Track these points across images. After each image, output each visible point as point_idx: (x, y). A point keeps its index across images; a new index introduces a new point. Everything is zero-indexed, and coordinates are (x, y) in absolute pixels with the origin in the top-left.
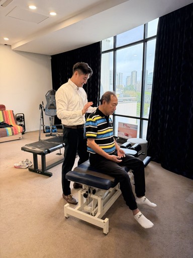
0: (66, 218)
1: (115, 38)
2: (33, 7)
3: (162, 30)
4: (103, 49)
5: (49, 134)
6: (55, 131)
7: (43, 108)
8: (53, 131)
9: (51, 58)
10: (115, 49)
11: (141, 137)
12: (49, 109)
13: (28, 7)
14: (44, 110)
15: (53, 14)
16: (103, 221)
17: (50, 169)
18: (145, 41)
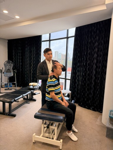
0: (34, 143)
1: (50, 34)
2: (5, 12)
3: (77, 34)
4: (43, 39)
5: (7, 88)
6: (11, 87)
7: (2, 72)
8: (10, 86)
9: (7, 41)
10: (50, 40)
11: (65, 89)
12: (7, 72)
13: (3, 11)
14: (3, 73)
15: (17, 17)
16: (59, 141)
17: (13, 112)
18: (67, 38)
